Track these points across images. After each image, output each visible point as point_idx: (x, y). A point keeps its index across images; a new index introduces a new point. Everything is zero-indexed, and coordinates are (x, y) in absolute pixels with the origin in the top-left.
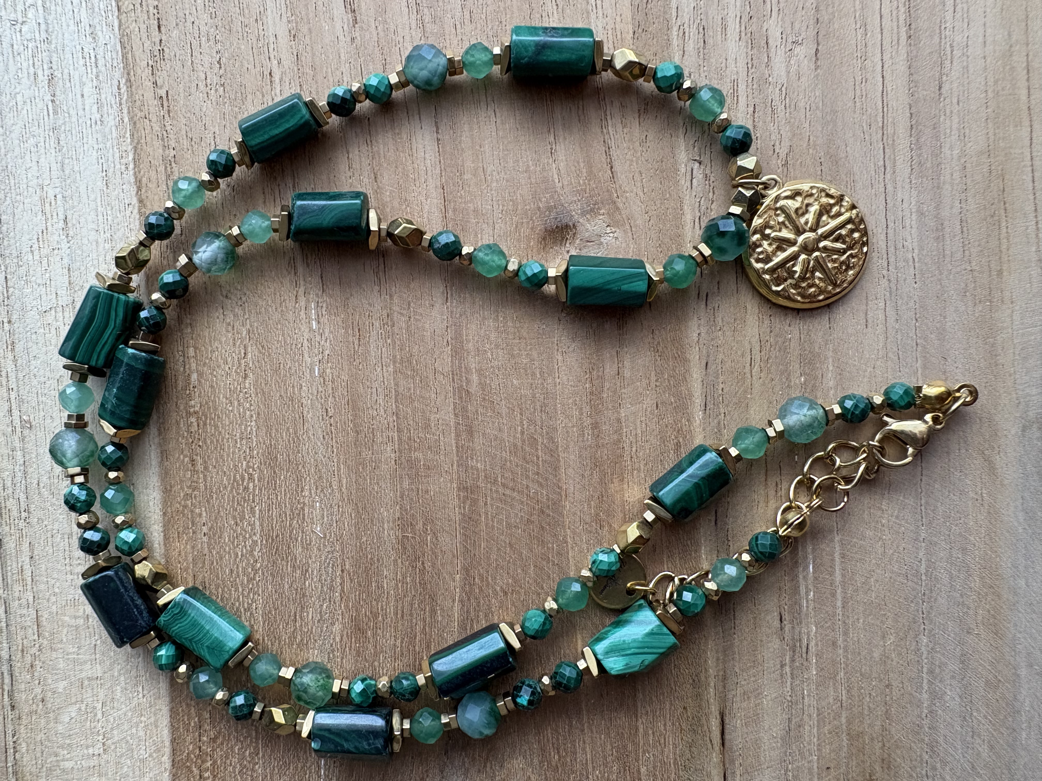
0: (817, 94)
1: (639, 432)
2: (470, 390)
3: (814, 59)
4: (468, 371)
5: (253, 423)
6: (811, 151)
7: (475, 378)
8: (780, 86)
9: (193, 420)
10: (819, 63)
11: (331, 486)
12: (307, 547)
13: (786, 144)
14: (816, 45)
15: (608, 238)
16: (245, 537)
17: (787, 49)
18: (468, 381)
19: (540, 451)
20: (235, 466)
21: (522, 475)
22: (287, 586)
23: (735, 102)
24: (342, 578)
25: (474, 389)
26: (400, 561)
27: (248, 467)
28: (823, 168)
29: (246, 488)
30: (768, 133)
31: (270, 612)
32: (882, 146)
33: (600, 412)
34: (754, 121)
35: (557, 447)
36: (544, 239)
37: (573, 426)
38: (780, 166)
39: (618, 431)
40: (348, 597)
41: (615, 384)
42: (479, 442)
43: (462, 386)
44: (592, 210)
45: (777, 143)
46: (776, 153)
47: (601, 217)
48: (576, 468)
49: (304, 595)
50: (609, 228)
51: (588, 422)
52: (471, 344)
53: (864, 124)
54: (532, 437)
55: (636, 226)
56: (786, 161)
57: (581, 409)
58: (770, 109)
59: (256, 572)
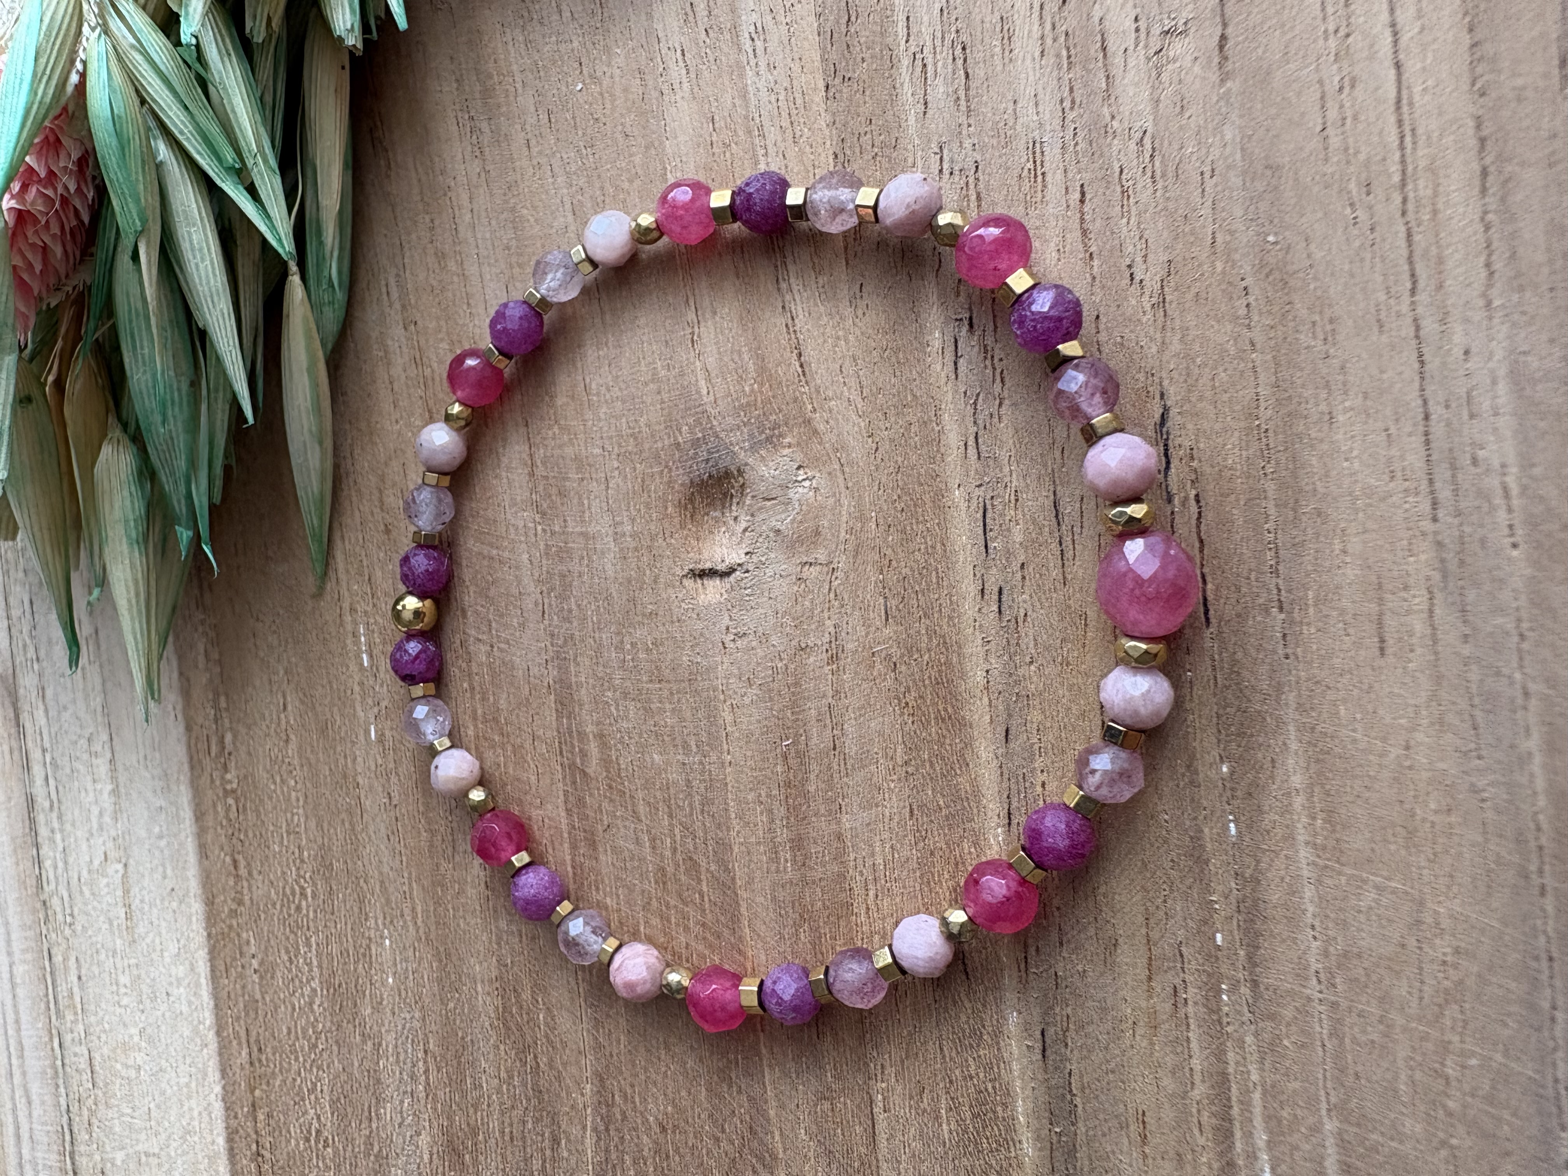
0: (1228, 136)
1: (879, 861)
2: (587, 770)
3: (1216, 60)
4: (582, 735)
5: (301, 811)
6: (1219, 266)
7: (593, 748)
8: (1139, 135)
9: (230, 801)
10: (1229, 66)
11: (402, 916)
12: (378, 1007)
13: (1159, 257)
14: (1220, 27)
15: (800, 490)
16: (301, 982)
17: (1152, 52)
18: (584, 754)
19: (704, 883)
20: (284, 873)
21: (677, 925)
22: (356, 1064)
23: (1039, 188)
24: (425, 1062)
25: (593, 767)
26: (502, 1047)
27: (299, 875)
28: (1251, 299)
29: (298, 908)
30: (1117, 242)
31: (338, 1099)
32: (1403, 229)
33: (804, 819)
34: (1082, 220)
35: (733, 879)
36: (691, 500)
37: (759, 843)
38: (1148, 307)
39: (839, 857)
40: (435, 1095)
41: (830, 768)
42: (606, 859)
43: (574, 763)
44: (769, 439)
45: (1139, 259)
46: (1137, 278)
47: (786, 451)
48: (767, 920)
49: (378, 1081)
50: (801, 472)
51: (783, 835)
52: (583, 691)
53: (1352, 186)
54: (691, 859)
55: (851, 463)
56: (1162, 294)
57: (771, 811)
58: (1119, 189)
59: (318, 1034)
